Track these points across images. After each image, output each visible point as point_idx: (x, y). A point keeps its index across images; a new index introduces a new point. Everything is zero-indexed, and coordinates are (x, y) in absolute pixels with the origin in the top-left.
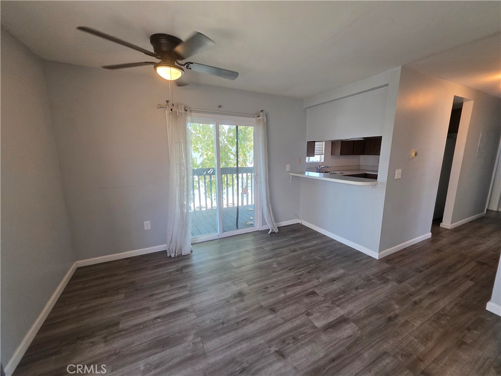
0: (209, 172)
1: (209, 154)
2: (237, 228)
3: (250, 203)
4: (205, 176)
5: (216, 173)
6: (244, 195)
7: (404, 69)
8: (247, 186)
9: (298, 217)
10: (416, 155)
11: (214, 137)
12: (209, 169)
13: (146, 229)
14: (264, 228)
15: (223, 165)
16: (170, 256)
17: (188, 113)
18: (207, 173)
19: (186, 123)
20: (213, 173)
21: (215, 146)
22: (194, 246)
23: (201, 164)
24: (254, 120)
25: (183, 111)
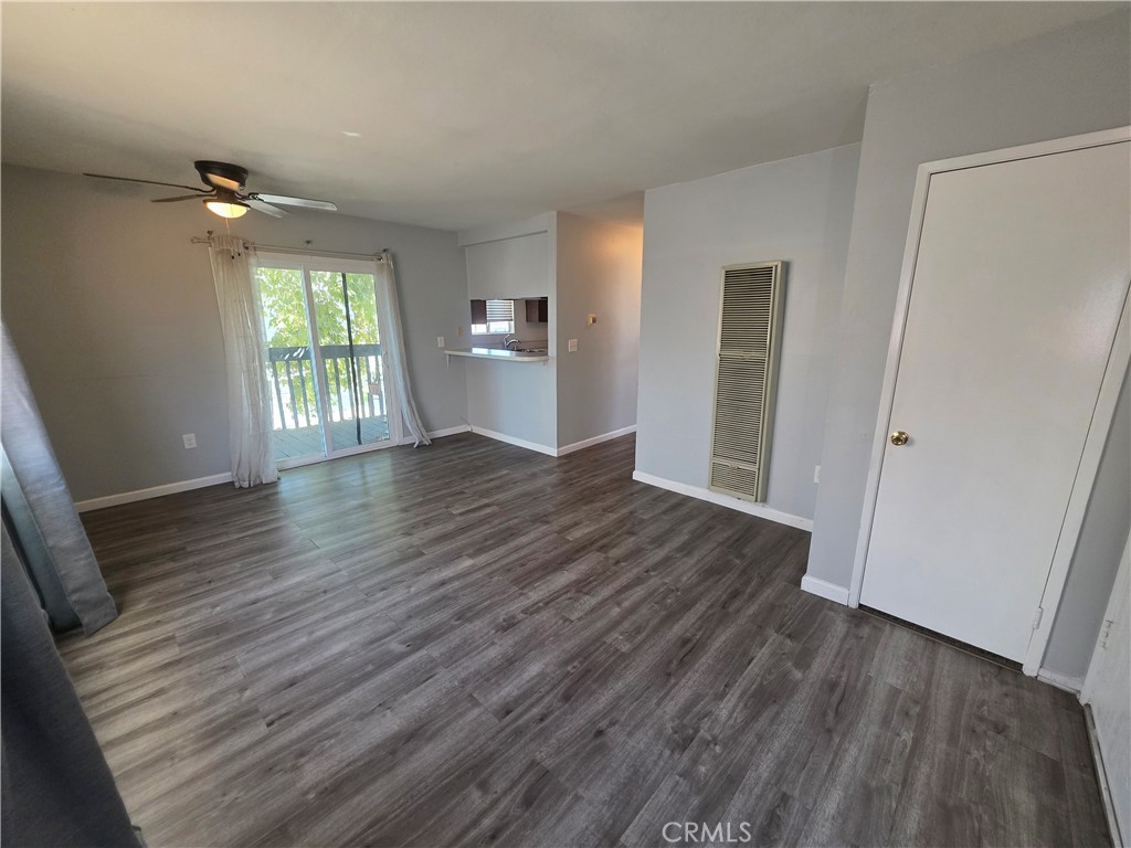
0: (295, 354)
1: (291, 320)
2: (360, 443)
3: (377, 413)
4: (287, 361)
5: (313, 355)
6: (375, 396)
7: (560, 214)
8: (378, 379)
9: (465, 421)
10: (594, 321)
11: (300, 284)
12: (296, 349)
13: (187, 447)
14: (408, 441)
15: (324, 341)
16: (241, 487)
17: (251, 252)
18: (291, 356)
19: (248, 272)
20: (306, 356)
21: (304, 304)
22: (283, 473)
23: (275, 340)
24: (373, 264)
25: (242, 250)
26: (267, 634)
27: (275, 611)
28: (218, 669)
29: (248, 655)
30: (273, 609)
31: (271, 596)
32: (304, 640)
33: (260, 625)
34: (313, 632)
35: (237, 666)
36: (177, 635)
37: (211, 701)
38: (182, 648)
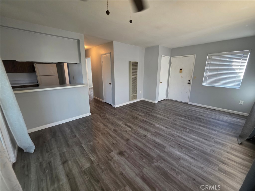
26: (200, 149)
27: (193, 151)
28: (215, 152)
29: (207, 149)
30: (192, 152)
31: (188, 155)
32: (196, 142)
33: (199, 152)
34: (193, 142)
35: (211, 150)
36: (218, 169)
37: (220, 149)
38: (219, 164)
